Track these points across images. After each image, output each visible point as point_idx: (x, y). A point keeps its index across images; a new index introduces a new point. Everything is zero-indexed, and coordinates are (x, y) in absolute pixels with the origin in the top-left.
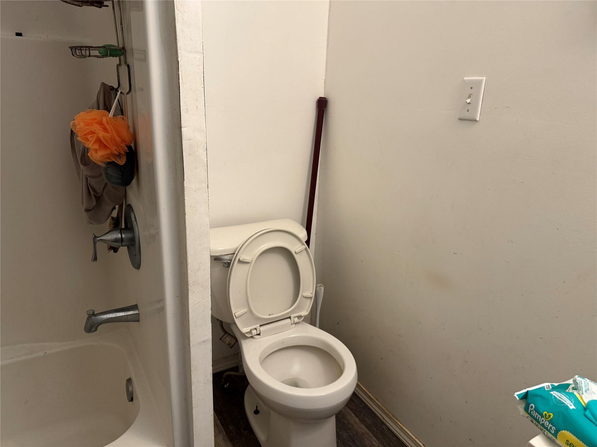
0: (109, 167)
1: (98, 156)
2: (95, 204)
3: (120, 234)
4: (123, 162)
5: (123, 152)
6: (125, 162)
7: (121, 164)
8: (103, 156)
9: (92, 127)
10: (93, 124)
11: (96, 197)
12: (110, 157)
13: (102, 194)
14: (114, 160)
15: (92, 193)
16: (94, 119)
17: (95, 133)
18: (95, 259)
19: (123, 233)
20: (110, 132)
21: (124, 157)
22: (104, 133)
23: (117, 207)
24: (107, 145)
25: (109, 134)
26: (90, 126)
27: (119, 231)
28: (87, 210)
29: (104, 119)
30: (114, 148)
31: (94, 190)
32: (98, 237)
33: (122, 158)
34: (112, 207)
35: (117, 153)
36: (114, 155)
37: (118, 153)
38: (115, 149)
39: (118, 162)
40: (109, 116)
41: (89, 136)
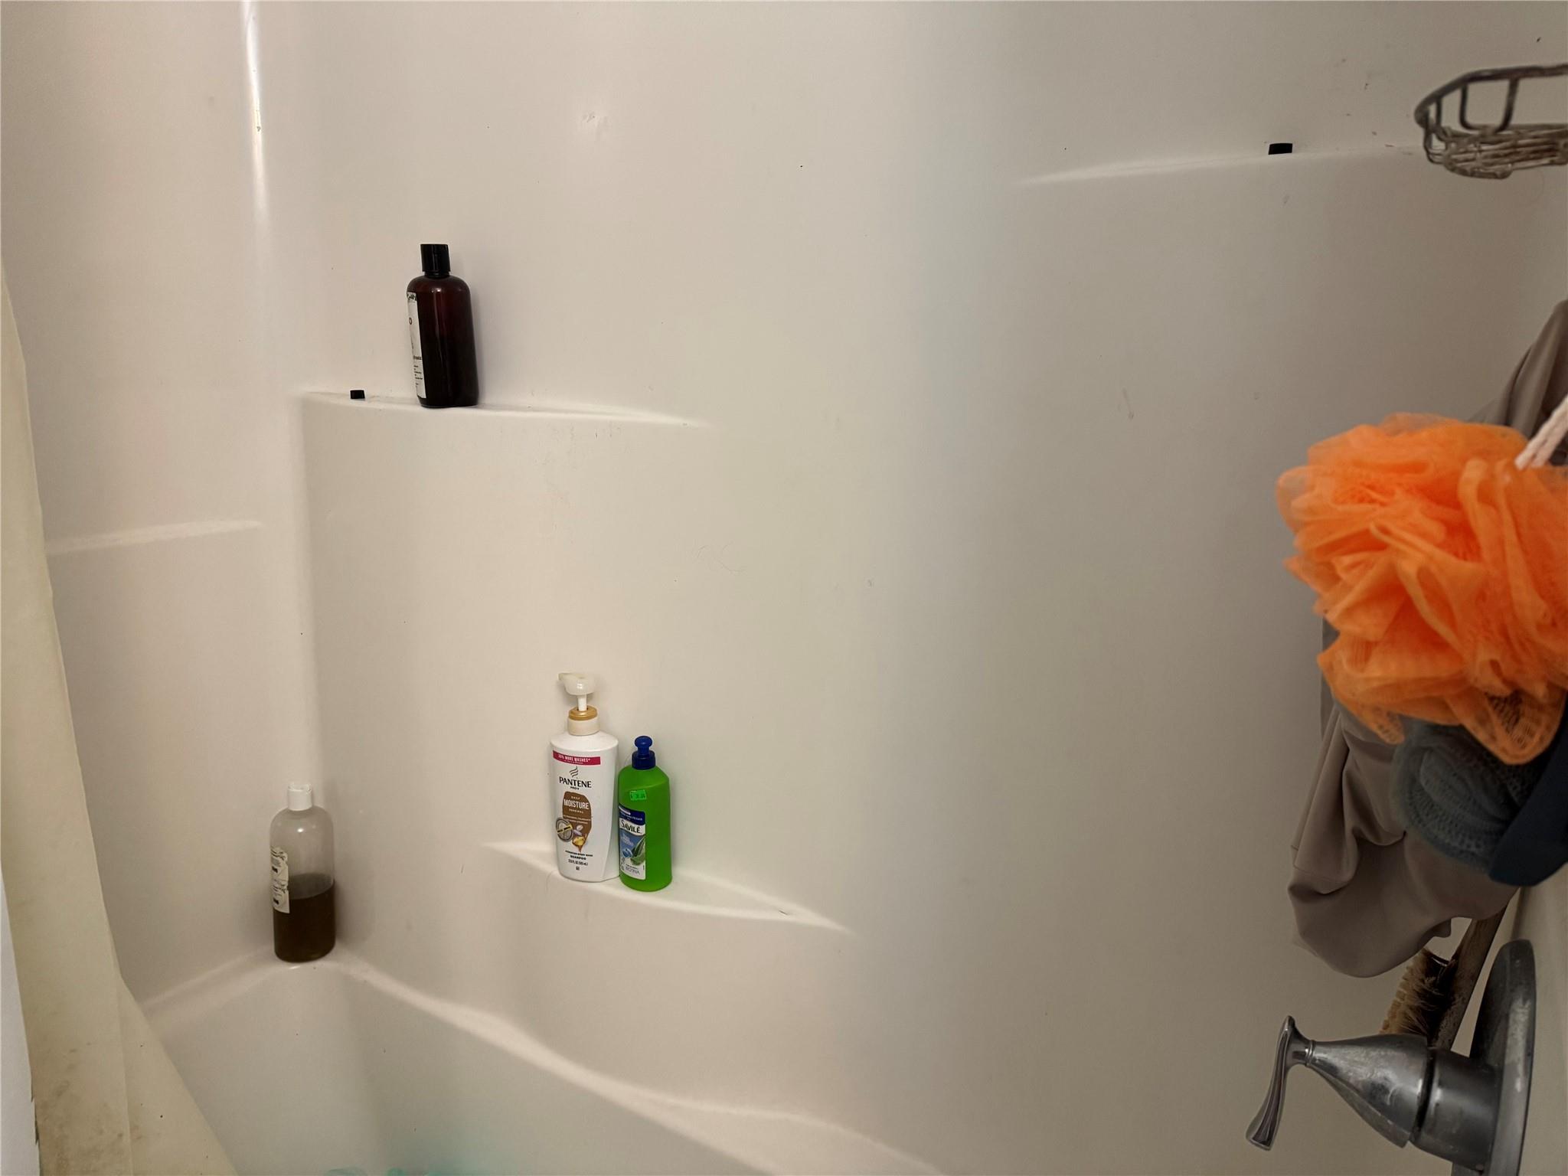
0: (1431, 750)
1: (1368, 680)
2: (1347, 874)
3: (1420, 1083)
4: (1524, 747)
5: (1540, 691)
6: (1539, 750)
7: (1507, 759)
8: (1397, 687)
9: (1380, 510)
10: (1392, 494)
11: (1360, 840)
12: (1448, 701)
13: (1401, 841)
14: (1469, 723)
15: (1350, 821)
16: (1417, 467)
17: (1381, 547)
18: (1265, 1135)
19: (1441, 1084)
20: (1486, 555)
21: (1545, 719)
22: (1440, 555)
23: (1461, 926)
24: (1442, 629)
25: (1468, 567)
26: (1372, 501)
27: (1420, 1064)
28: (1302, 892)
29: (1473, 473)
30: (1484, 655)
31: (1364, 812)
32: (1307, 1042)
33: (1523, 721)
34: (1429, 921)
35: (1501, 689)
36: (1468, 692)
37: (1505, 681)
38: (1494, 664)
39: (1493, 738)
40: (1521, 461)
41: (1347, 560)
